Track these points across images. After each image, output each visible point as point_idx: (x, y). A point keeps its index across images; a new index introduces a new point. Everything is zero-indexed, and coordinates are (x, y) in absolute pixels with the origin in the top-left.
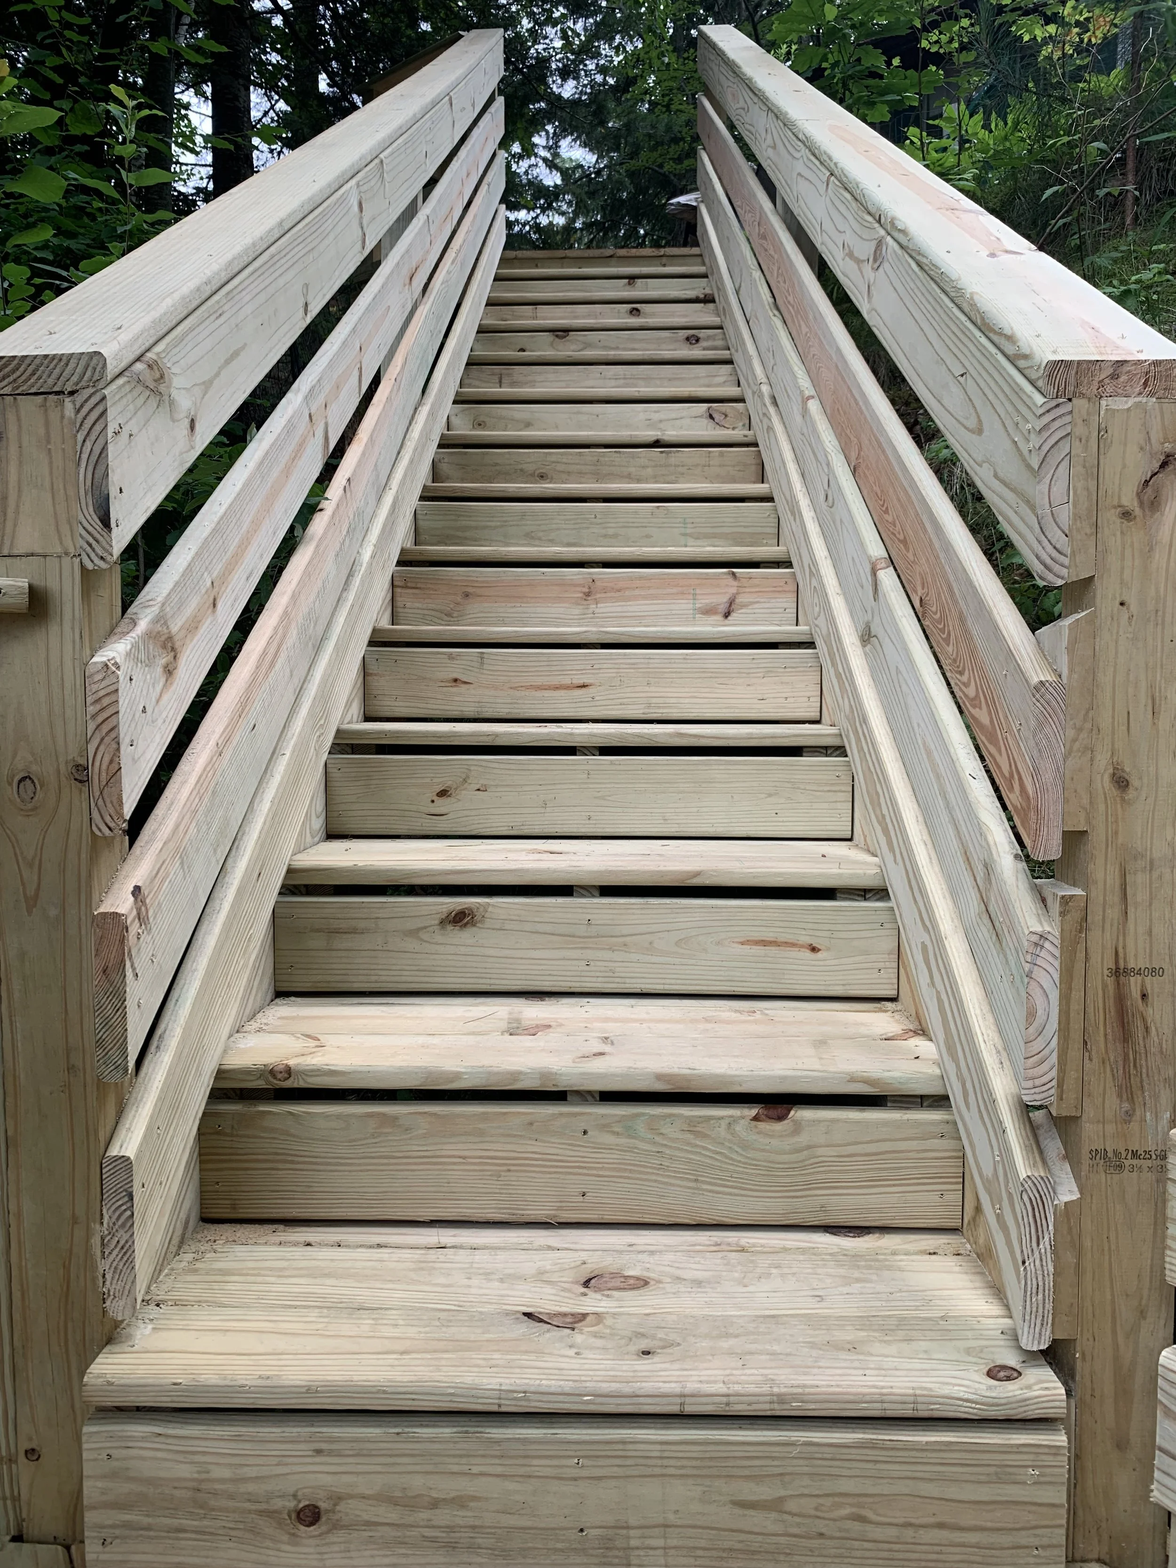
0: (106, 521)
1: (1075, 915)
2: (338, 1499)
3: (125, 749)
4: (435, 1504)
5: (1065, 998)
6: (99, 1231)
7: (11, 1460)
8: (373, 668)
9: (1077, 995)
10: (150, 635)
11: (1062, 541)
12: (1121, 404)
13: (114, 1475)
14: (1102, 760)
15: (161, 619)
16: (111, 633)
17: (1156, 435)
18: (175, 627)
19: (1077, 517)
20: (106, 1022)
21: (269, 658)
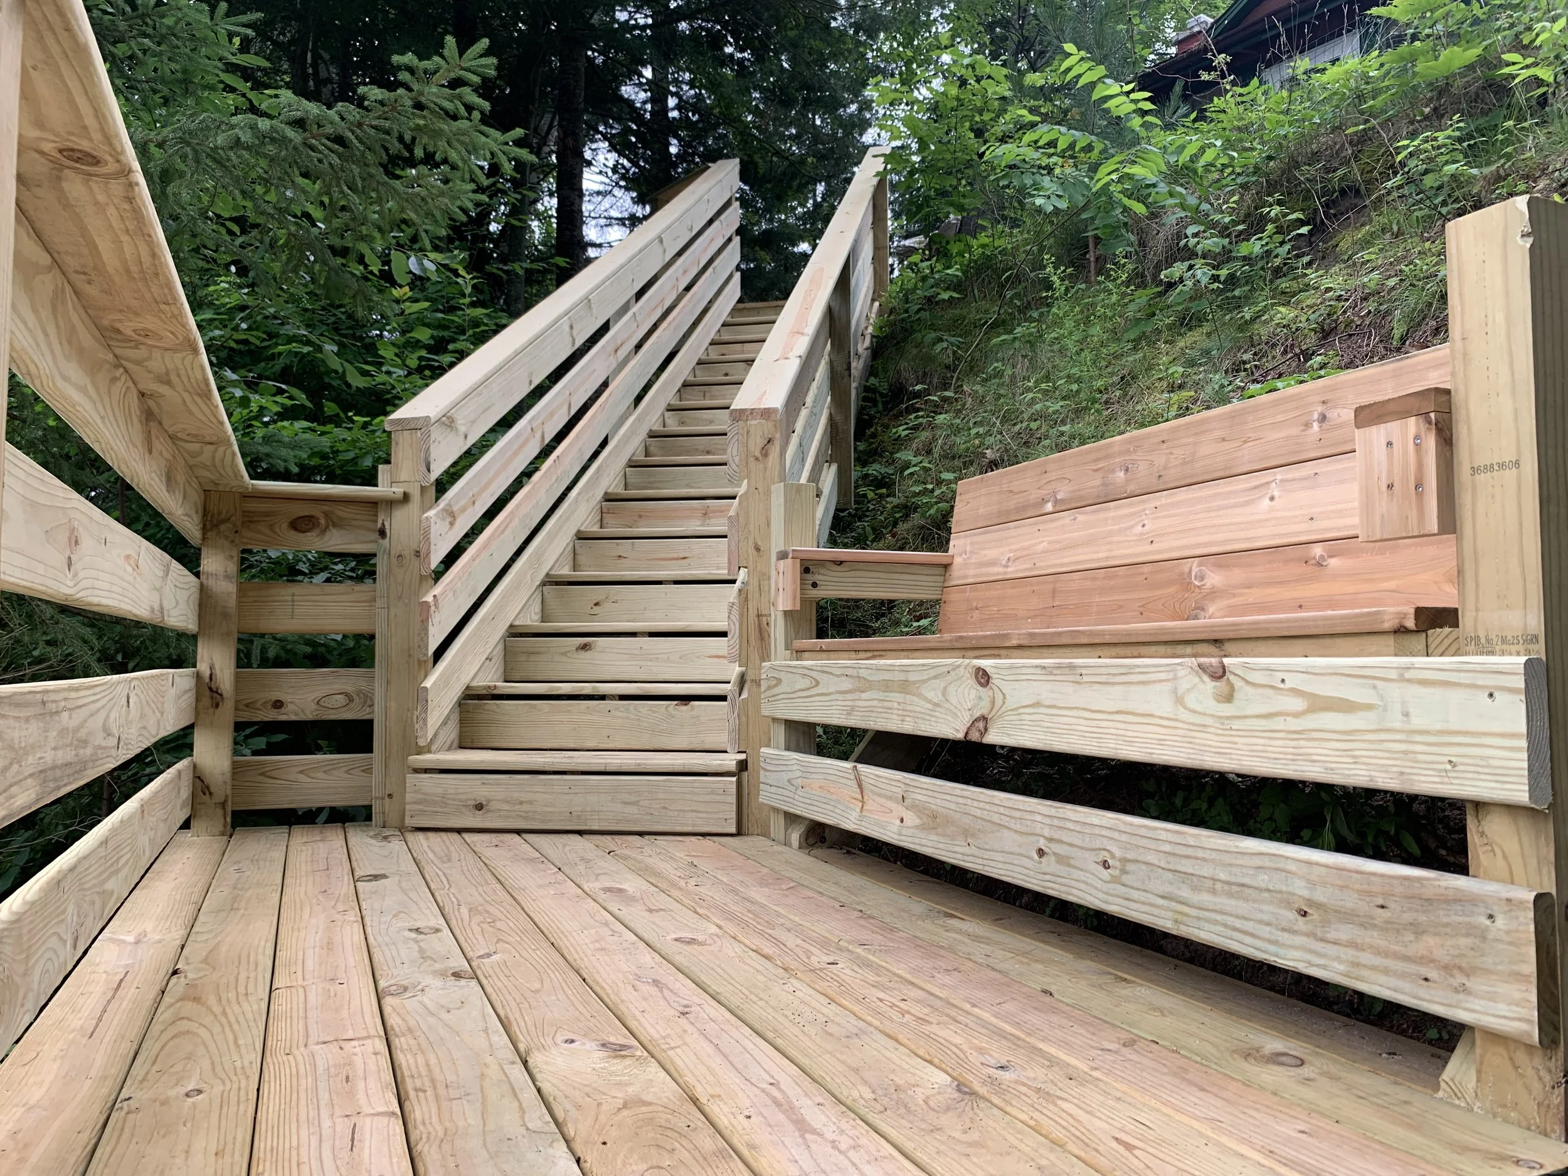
0: (429, 470)
1: (743, 596)
2: (489, 801)
3: (432, 547)
4: (521, 803)
5: (741, 625)
6: (416, 713)
7: (383, 799)
8: (578, 550)
9: (745, 624)
10: (444, 510)
11: (736, 468)
12: (754, 422)
13: (416, 792)
14: (751, 544)
15: (449, 505)
16: (430, 508)
17: (766, 432)
18: (455, 509)
19: (740, 460)
20: (422, 639)
21: (501, 529)
